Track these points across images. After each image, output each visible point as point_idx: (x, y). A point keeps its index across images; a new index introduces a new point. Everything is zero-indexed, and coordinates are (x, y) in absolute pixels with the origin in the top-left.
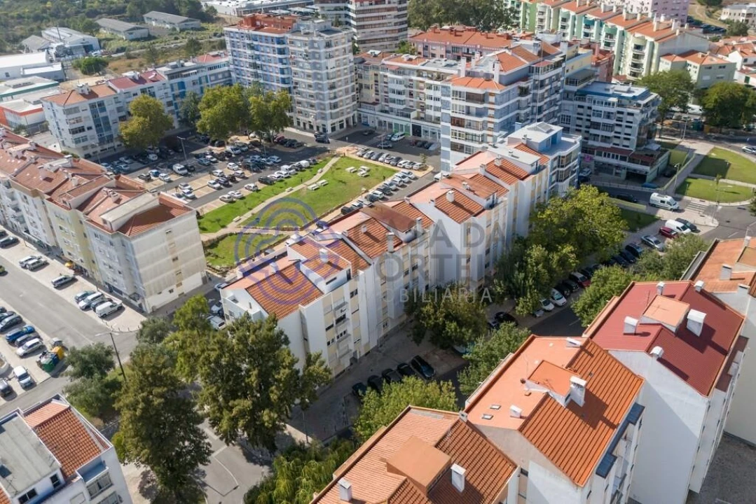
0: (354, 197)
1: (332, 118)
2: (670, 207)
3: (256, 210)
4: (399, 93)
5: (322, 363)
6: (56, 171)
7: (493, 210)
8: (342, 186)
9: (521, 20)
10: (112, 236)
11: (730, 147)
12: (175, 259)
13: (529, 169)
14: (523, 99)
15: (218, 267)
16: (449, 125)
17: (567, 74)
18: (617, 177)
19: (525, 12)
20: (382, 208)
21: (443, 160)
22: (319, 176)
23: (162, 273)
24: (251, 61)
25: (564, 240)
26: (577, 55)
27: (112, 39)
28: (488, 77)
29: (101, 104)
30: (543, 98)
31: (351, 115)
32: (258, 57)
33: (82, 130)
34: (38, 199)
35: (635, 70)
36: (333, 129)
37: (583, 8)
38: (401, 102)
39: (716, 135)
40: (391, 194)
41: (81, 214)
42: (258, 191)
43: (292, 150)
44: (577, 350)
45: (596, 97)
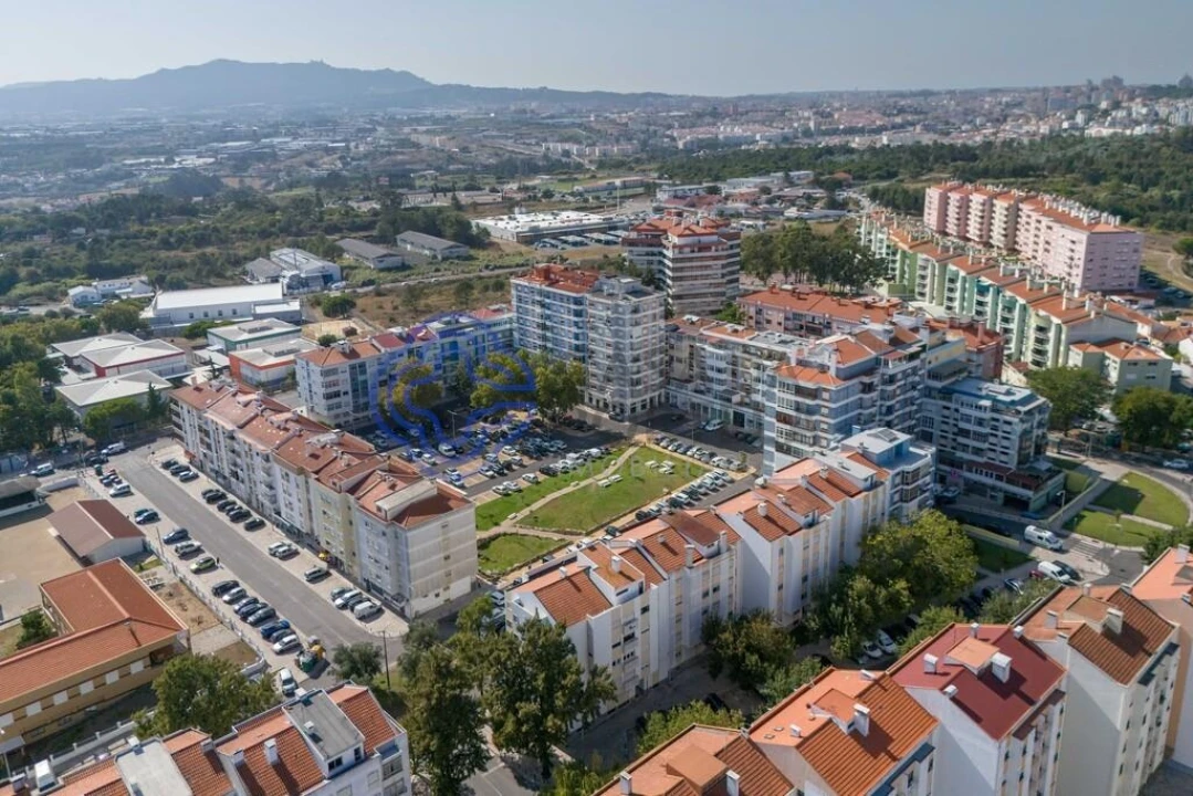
0: (652, 500)
1: (632, 397)
2: (1050, 546)
3: (535, 507)
4: (719, 371)
5: (608, 677)
6: (323, 447)
7: (812, 530)
8: (639, 484)
9: (897, 272)
10: (387, 526)
11: (1151, 473)
12: (447, 558)
13: (862, 485)
14: (866, 396)
15: (488, 572)
16: (774, 420)
17: (928, 367)
18: (992, 502)
19: (903, 263)
20: (685, 517)
21: (767, 463)
22: (611, 469)
23: (432, 572)
24: (540, 321)
25: (897, 574)
26: (944, 342)
27: (356, 268)
28: (823, 369)
29: (362, 366)
30: (894, 395)
31: (657, 393)
32: (548, 317)
33: (337, 395)
34: (301, 479)
35: (1038, 358)
36: (633, 410)
37: (977, 267)
38: (721, 382)
39: (1137, 455)
40: (699, 499)
41: (352, 498)
42: (538, 483)
43: (580, 434)
44: (870, 682)
45: (965, 398)
